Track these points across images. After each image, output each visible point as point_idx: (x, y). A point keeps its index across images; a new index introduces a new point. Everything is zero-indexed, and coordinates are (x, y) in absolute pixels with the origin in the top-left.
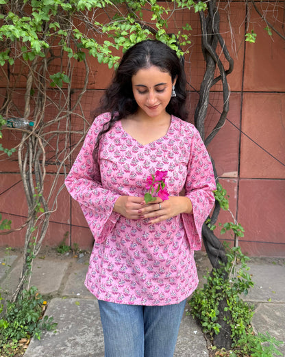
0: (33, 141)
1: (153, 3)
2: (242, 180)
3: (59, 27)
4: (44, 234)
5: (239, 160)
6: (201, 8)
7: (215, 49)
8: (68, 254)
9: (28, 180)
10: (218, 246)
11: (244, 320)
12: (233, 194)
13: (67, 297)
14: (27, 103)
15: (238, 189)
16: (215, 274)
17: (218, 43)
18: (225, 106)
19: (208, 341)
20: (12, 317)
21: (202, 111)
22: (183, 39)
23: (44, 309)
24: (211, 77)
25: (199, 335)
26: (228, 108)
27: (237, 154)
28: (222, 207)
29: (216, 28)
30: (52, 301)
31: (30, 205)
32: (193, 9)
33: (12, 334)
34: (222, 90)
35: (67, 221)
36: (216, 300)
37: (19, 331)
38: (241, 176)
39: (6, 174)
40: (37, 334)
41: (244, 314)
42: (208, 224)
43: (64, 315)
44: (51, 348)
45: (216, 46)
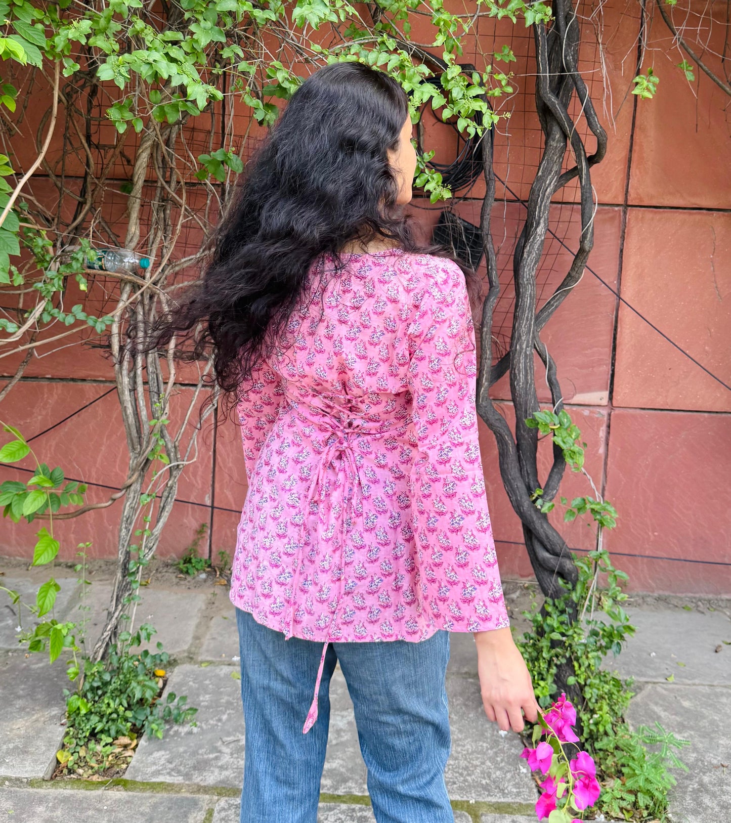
0: (146, 301)
1: (436, 7)
2: (617, 411)
3: (242, 55)
4: (166, 514)
5: (613, 365)
6: (539, 17)
7: (565, 106)
8: (203, 576)
9: (134, 390)
10: (558, 550)
11: (610, 706)
12: (596, 444)
13: (211, 663)
15: (608, 433)
16: (549, 609)
17: (574, 92)
18: (584, 237)
20: (97, 691)
21: (532, 246)
22: (497, 84)
23: (161, 684)
24: (555, 168)
25: (510, 740)
26: (592, 242)
27: (608, 350)
28: (568, 460)
29: (570, 58)
30: (176, 670)
31: (134, 449)
32: (521, 19)
33: (99, 727)
34: (578, 199)
35: (203, 498)
36: (550, 662)
37: (113, 720)
38: (615, 404)
39: (61, 383)
40: (154, 726)
41: (611, 694)
42: (534, 502)
43: (207, 696)
44: (186, 756)
45: (568, 98)
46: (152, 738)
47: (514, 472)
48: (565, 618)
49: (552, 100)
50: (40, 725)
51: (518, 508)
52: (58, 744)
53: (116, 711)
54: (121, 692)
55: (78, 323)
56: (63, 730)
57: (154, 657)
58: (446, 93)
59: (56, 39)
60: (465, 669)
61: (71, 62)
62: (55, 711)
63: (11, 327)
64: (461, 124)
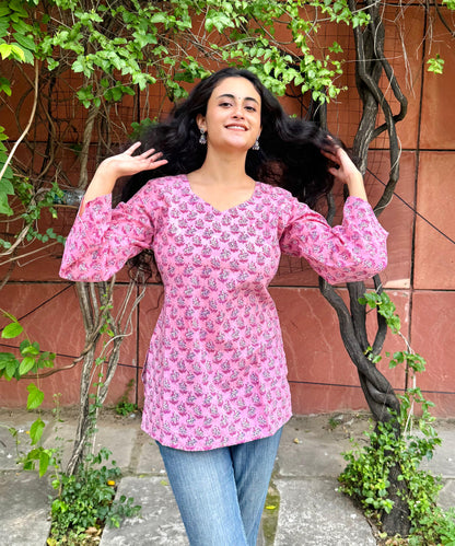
2: (417, 292)
3: (167, 53)
4: (112, 372)
5: (413, 260)
6: (362, 21)
7: (377, 82)
8: (133, 416)
9: (88, 286)
10: (385, 388)
11: (428, 495)
12: (403, 315)
13: (145, 475)
14: (84, 166)
15: (411, 307)
16: (382, 429)
17: (384, 72)
18: (393, 172)
19: (374, 527)
20: (72, 496)
24: (371, 125)
25: (360, 520)
26: (398, 175)
27: (409, 251)
28: (389, 325)
29: (379, 49)
30: (122, 480)
31: (88, 327)
33: (75, 521)
34: (388, 146)
35: (131, 362)
36: (384, 465)
37: (84, 516)
38: (415, 287)
39: (31, 285)
40: (113, 519)
41: (427, 486)
42: (367, 356)
43: (146, 498)
44: (137, 539)
45: (379, 77)
46: (112, 527)
47: (351, 335)
48: (392, 435)
49: (368, 78)
50: (33, 521)
51: (355, 360)
52: (47, 534)
53: (86, 509)
54: (88, 496)
55: (51, 240)
56: (49, 524)
57: (110, 471)
58: (304, 75)
59: (43, 45)
60: (322, 474)
61: (53, 60)
62: (42, 512)
63: (7, 245)
64: (315, 95)
